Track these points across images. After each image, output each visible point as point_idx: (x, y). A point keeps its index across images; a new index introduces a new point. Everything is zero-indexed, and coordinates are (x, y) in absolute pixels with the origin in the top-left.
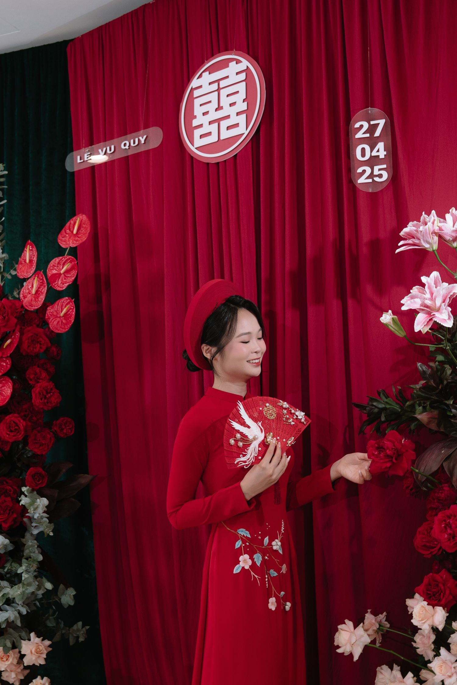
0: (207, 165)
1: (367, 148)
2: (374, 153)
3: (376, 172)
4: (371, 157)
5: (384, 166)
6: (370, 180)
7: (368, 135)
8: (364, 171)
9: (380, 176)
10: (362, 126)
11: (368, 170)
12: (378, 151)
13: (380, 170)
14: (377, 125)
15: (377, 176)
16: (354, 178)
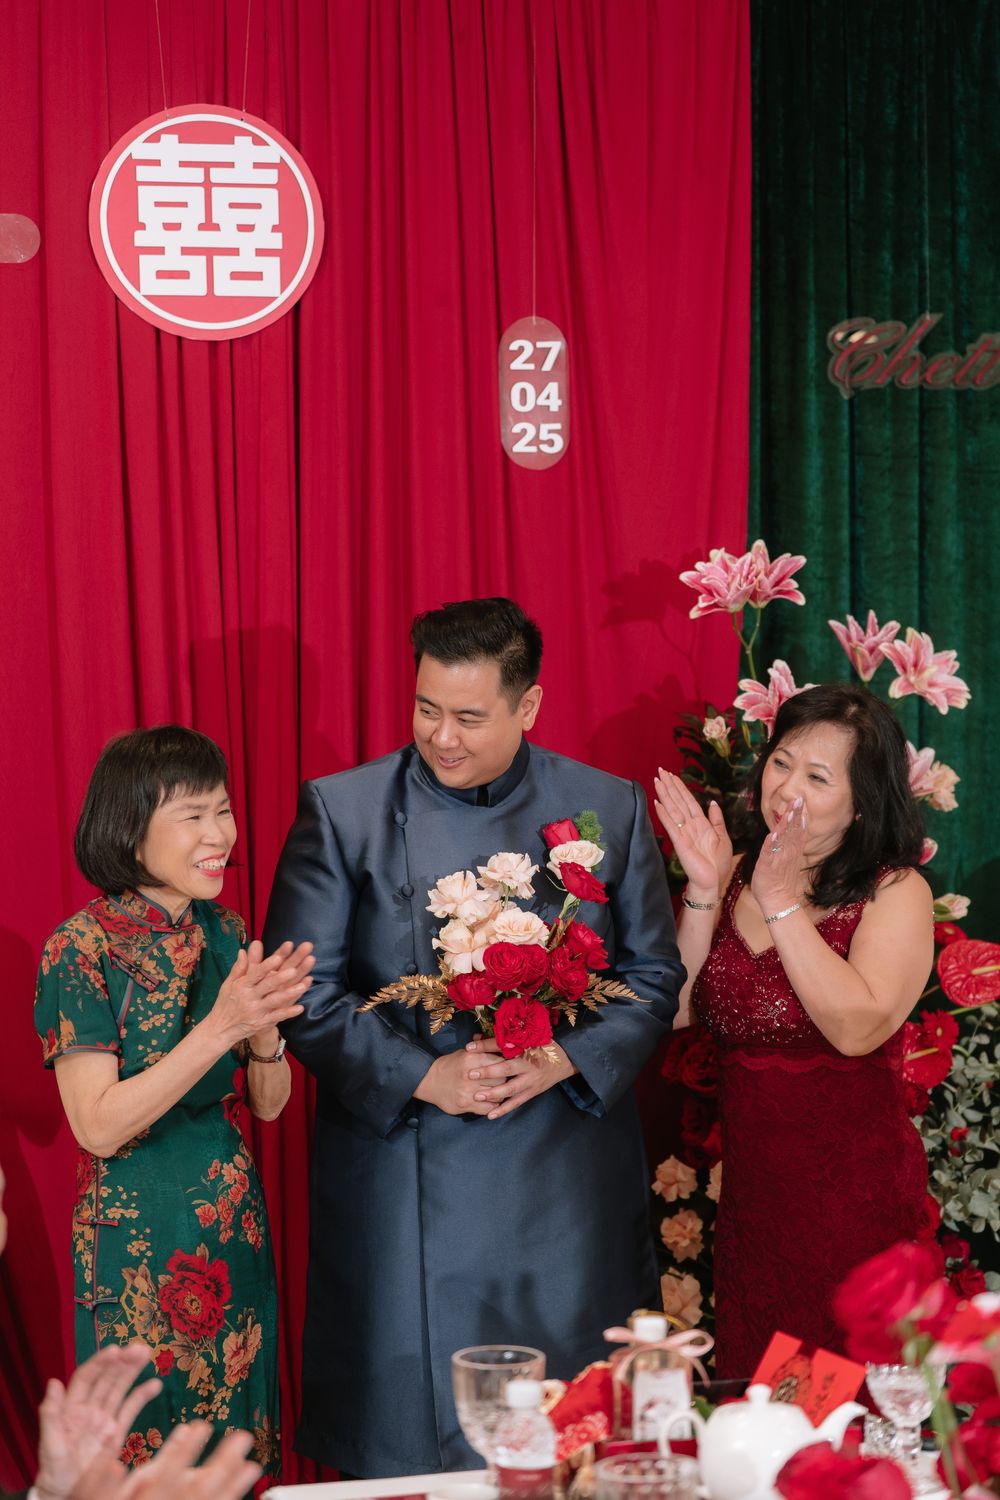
0: (174, 341)
1: (531, 390)
2: (542, 401)
3: (544, 436)
4: (536, 406)
5: (558, 426)
6: (533, 449)
7: (531, 367)
8: (524, 432)
9: (551, 443)
10: (521, 349)
11: (531, 430)
12: (548, 398)
13: (550, 432)
14: (548, 350)
15: (543, 442)
16: (506, 440)
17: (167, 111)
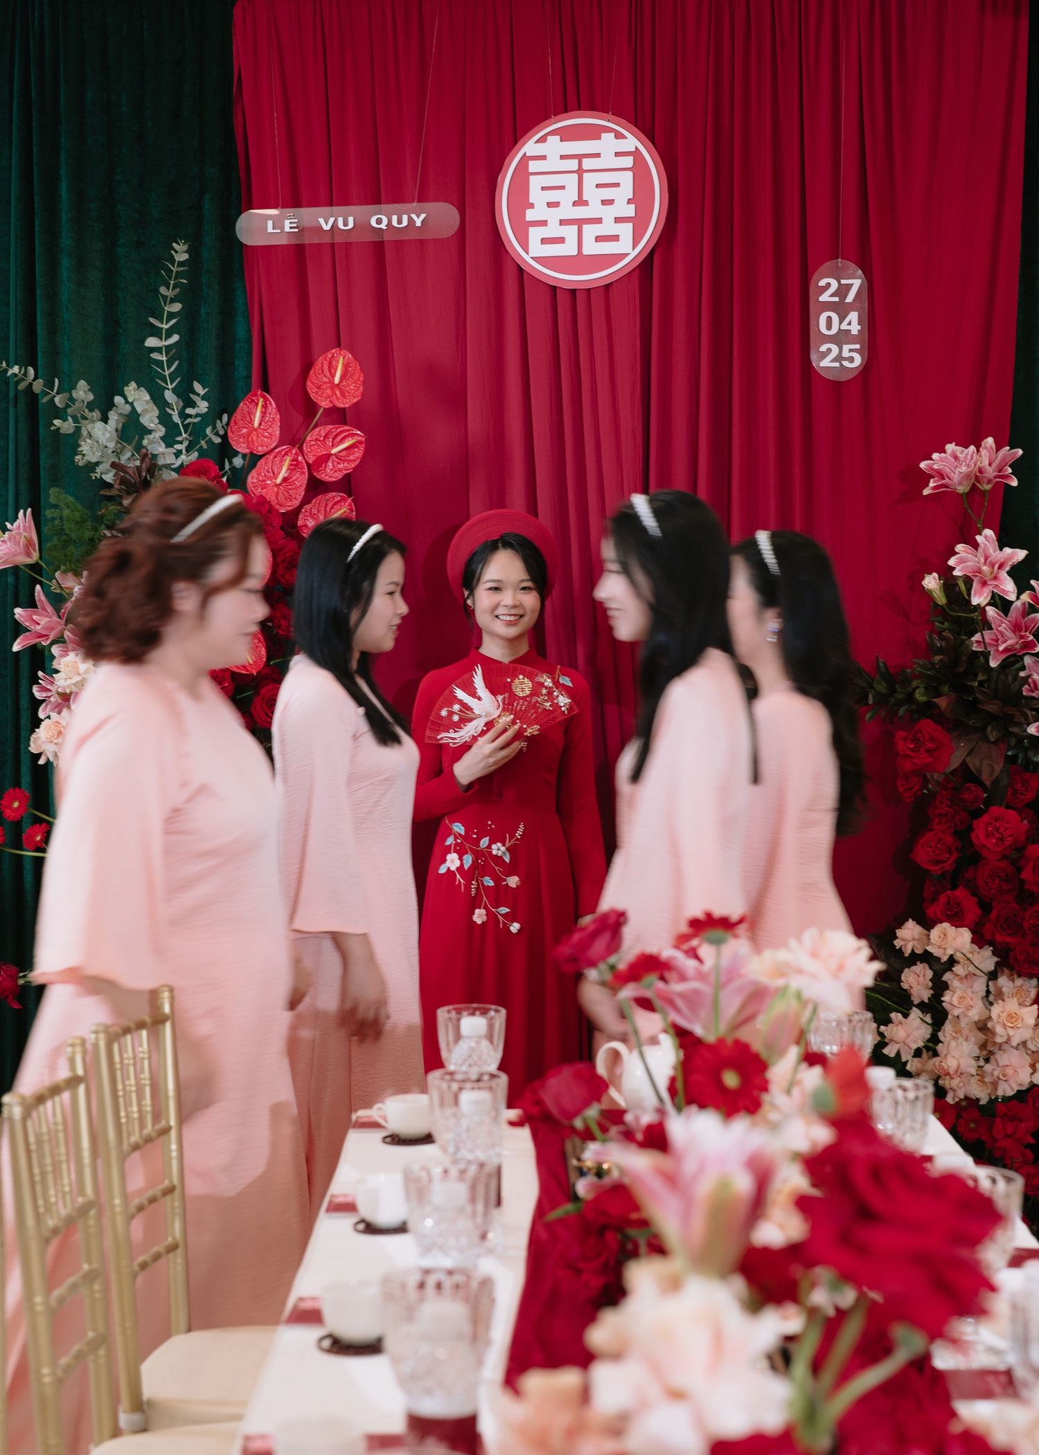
0: (553, 290)
1: (835, 318)
2: (844, 326)
3: (846, 354)
4: (839, 330)
5: (858, 346)
6: (837, 365)
7: (836, 299)
8: (829, 350)
9: (851, 360)
10: (828, 285)
11: (834, 349)
12: (849, 324)
13: (851, 350)
14: (850, 285)
15: (845, 359)
16: (814, 357)
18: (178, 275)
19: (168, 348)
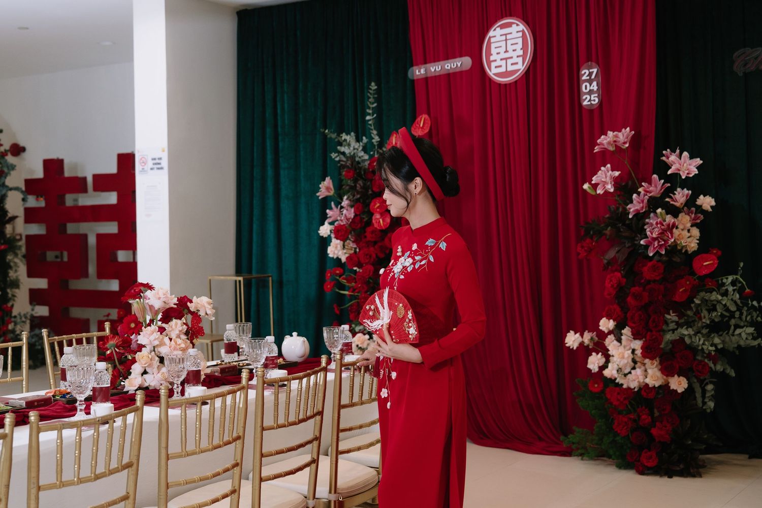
0: (499, 85)
1: (588, 85)
2: (592, 88)
3: (592, 98)
4: (590, 90)
6: (589, 103)
7: (588, 78)
8: (586, 98)
9: (594, 100)
10: (585, 73)
11: (588, 97)
13: (594, 97)
14: (593, 72)
15: (592, 101)
16: (581, 101)
17: (498, 21)
18: (374, 94)
19: (373, 119)
